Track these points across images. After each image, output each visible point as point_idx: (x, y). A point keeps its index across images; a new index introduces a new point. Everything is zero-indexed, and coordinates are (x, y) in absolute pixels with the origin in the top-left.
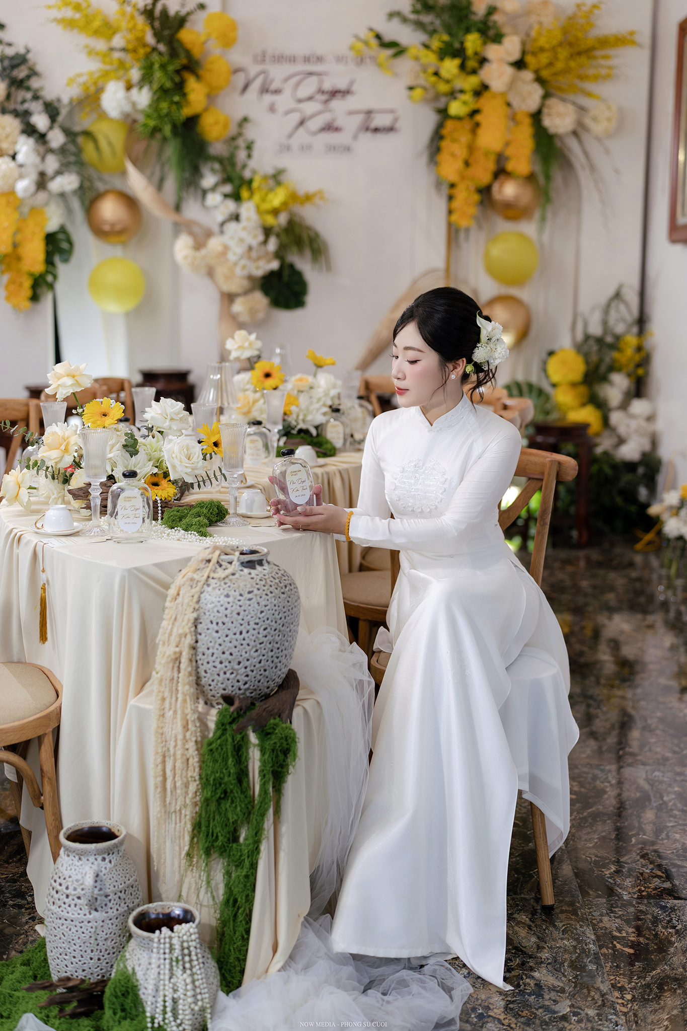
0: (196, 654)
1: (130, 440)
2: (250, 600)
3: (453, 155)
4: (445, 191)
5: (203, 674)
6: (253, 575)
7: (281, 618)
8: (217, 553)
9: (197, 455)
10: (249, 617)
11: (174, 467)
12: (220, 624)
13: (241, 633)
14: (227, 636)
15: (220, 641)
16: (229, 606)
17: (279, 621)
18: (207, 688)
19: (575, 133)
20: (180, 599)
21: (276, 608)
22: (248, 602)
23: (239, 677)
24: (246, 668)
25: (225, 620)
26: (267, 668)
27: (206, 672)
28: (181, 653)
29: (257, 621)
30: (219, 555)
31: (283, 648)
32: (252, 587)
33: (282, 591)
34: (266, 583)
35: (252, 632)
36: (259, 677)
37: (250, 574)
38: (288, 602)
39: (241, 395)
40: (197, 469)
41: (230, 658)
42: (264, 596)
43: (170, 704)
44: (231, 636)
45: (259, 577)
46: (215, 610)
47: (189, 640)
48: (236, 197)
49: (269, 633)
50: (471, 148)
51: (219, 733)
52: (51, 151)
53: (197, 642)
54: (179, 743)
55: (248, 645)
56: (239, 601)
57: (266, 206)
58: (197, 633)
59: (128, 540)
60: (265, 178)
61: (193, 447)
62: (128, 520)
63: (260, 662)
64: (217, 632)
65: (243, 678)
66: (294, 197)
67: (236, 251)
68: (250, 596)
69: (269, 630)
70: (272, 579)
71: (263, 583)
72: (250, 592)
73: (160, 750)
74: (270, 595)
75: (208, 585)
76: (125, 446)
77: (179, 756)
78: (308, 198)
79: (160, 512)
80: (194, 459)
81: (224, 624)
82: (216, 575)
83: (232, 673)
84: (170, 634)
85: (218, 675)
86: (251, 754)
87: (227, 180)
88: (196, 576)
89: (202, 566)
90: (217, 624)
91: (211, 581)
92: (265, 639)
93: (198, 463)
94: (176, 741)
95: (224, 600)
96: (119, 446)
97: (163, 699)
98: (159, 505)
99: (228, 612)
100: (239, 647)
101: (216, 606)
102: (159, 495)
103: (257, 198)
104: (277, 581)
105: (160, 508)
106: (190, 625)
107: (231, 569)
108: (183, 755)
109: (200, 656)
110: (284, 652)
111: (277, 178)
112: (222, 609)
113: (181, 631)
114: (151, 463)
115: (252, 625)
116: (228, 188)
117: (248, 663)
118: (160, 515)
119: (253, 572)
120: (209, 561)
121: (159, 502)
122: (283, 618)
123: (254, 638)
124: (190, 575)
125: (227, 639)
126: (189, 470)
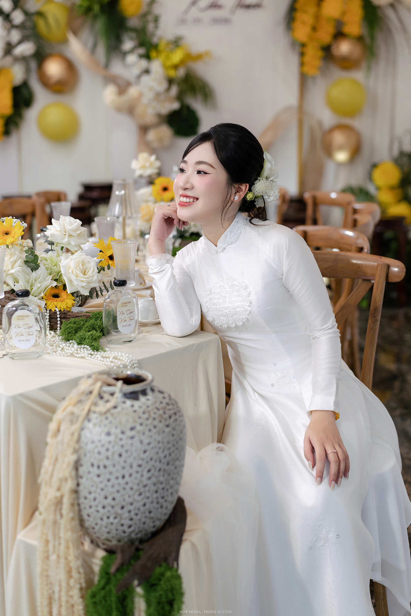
0: (78, 498)
1: (30, 256)
2: (132, 438)
3: (304, 23)
4: (298, 49)
5: (86, 517)
6: (136, 408)
7: (165, 457)
8: (99, 384)
9: (92, 269)
10: (132, 458)
11: (71, 281)
12: (102, 468)
13: (123, 477)
14: (109, 480)
15: (102, 486)
16: (110, 446)
17: (163, 460)
18: (91, 530)
19: (392, 6)
20: (60, 437)
21: (161, 445)
22: (130, 441)
23: (123, 522)
24: (130, 512)
25: (107, 463)
26: (152, 509)
27: (89, 516)
28: (62, 497)
29: (140, 462)
30: (101, 387)
31: (168, 487)
32: (135, 421)
33: (167, 423)
34: (150, 415)
35: (134, 475)
36: (143, 520)
37: (132, 406)
38: (173, 435)
39: (144, 205)
40: (92, 283)
41: (113, 503)
42: (147, 433)
43: (54, 547)
44: (113, 480)
45: (142, 410)
46: (96, 451)
47: (70, 485)
48: (147, 57)
49: (153, 475)
50: (317, 17)
51: (103, 582)
52: (14, 27)
53: (78, 485)
54: (64, 590)
55: (132, 489)
56: (121, 439)
57: (169, 63)
58: (78, 477)
59: (23, 356)
60: (169, 43)
61: (89, 262)
62: (21, 338)
63: (144, 505)
64: (99, 476)
65: (127, 522)
66: (189, 58)
67: (148, 96)
68: (132, 433)
69: (153, 471)
70: (156, 411)
71: (146, 416)
72: (132, 429)
73: (45, 593)
74: (154, 430)
75: (89, 420)
76: (26, 262)
77: (63, 604)
78: (199, 57)
79: (59, 322)
80: (90, 273)
81: (105, 467)
82: (98, 409)
83: (115, 518)
84: (52, 476)
85: (102, 519)
86: (136, 605)
87: (141, 44)
88: (76, 410)
89: (84, 398)
90: (99, 467)
91: (93, 416)
92: (149, 482)
93: (93, 276)
94: (60, 586)
95: (104, 438)
96: (20, 262)
97: (47, 542)
98: (58, 316)
99: (109, 454)
100: (122, 492)
101: (96, 447)
102: (58, 306)
103: (162, 57)
104: (161, 412)
105: (59, 319)
106: (70, 468)
107: (113, 401)
108: (67, 602)
109: (82, 500)
110: (170, 491)
111: (177, 43)
112: (103, 450)
113: (61, 475)
114: (50, 277)
115: (135, 468)
116: (142, 51)
117: (131, 508)
118: (59, 325)
119: (137, 404)
120: (91, 392)
121: (58, 313)
122: (168, 456)
123: (137, 482)
124: (70, 409)
125: (109, 484)
126: (84, 284)
